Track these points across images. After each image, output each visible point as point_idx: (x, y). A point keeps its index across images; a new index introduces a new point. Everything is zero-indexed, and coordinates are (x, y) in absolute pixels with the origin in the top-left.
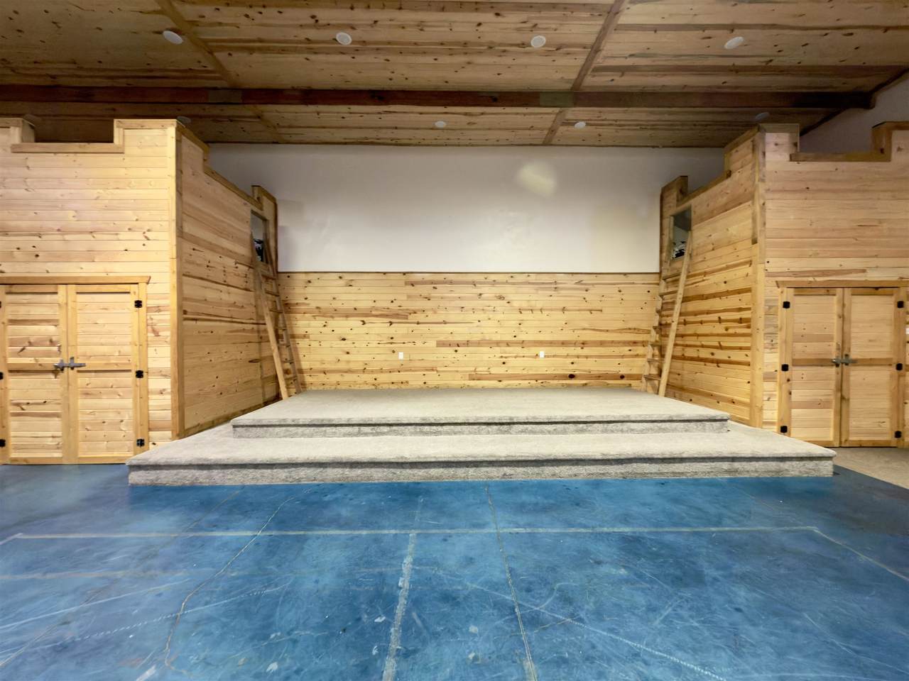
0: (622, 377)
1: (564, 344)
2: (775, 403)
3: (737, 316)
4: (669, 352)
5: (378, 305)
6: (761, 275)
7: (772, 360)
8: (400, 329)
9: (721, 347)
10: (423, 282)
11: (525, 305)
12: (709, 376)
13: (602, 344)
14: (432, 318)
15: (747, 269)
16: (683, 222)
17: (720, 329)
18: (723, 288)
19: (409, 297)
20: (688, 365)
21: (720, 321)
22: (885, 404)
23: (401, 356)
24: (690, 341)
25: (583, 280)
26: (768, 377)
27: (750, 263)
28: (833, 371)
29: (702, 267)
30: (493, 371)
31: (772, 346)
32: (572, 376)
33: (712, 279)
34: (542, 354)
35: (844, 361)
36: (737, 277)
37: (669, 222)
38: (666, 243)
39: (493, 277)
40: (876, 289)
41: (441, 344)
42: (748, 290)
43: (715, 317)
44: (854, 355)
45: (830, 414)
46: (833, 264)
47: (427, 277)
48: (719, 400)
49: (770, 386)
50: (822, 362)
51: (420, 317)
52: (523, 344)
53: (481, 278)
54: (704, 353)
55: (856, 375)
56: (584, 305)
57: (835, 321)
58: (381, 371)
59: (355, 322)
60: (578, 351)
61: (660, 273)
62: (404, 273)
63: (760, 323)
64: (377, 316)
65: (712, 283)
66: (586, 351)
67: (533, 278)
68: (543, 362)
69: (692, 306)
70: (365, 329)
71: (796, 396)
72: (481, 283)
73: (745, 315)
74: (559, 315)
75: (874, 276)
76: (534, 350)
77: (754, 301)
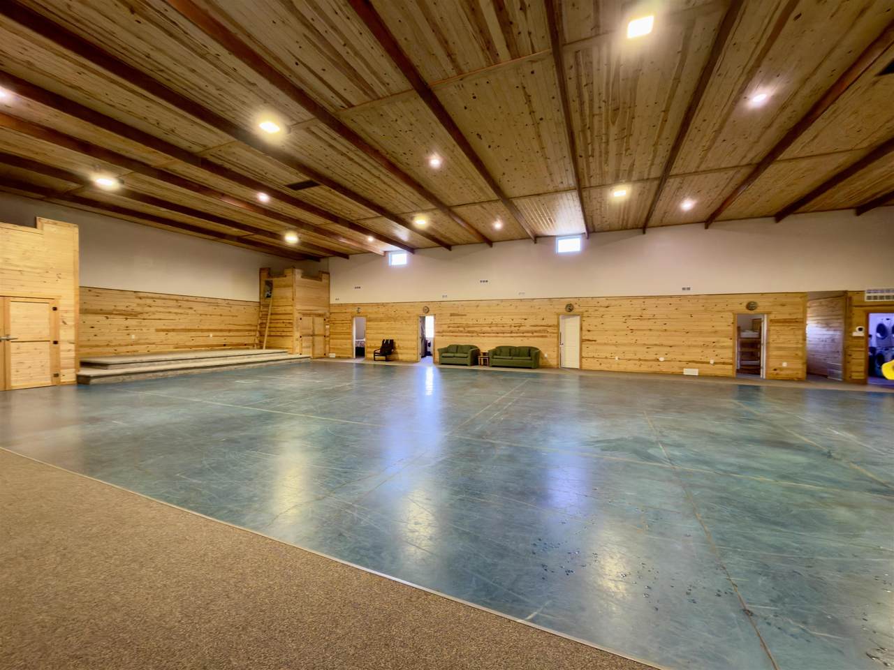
0: (245, 345)
1: (221, 331)
2: (298, 347)
3: (288, 321)
4: (267, 333)
5: (118, 308)
6: (295, 310)
7: (297, 335)
8: (132, 322)
9: (283, 331)
10: (147, 298)
11: (202, 312)
12: (281, 341)
13: (237, 331)
14: (153, 317)
15: (291, 308)
16: (269, 284)
17: (283, 325)
18: (284, 312)
19: (138, 305)
20: (272, 338)
21: (283, 323)
22: (322, 346)
23: (133, 337)
24: (274, 329)
25: (229, 303)
26: (297, 340)
27: (292, 306)
28: (311, 338)
29: (276, 304)
30: (187, 344)
31: (298, 331)
32: (225, 345)
33: (280, 308)
34: (211, 335)
35: (313, 335)
36: (289, 309)
37: (263, 283)
38: (262, 291)
39: (187, 298)
40: (320, 315)
41: (158, 330)
42: (291, 314)
43: (281, 321)
44: (316, 333)
45: (311, 350)
46: (311, 308)
47: (150, 295)
48: (283, 348)
49: (298, 342)
50: (309, 335)
51: (145, 316)
52: (202, 330)
53: (181, 298)
54: (278, 334)
55: (317, 338)
56: (230, 314)
57: (311, 324)
58: (120, 345)
59: (101, 318)
60: (227, 334)
61: (260, 302)
62: (135, 292)
63: (295, 323)
64: (116, 314)
65: (281, 310)
66: (231, 334)
67: (207, 300)
68: (212, 338)
69: (274, 317)
70: (108, 322)
71: (304, 345)
72: (180, 300)
73: (291, 321)
74: (219, 317)
75: (320, 312)
76: (206, 334)
77: (293, 317)
